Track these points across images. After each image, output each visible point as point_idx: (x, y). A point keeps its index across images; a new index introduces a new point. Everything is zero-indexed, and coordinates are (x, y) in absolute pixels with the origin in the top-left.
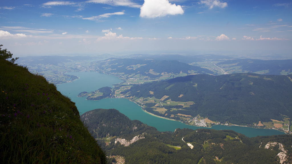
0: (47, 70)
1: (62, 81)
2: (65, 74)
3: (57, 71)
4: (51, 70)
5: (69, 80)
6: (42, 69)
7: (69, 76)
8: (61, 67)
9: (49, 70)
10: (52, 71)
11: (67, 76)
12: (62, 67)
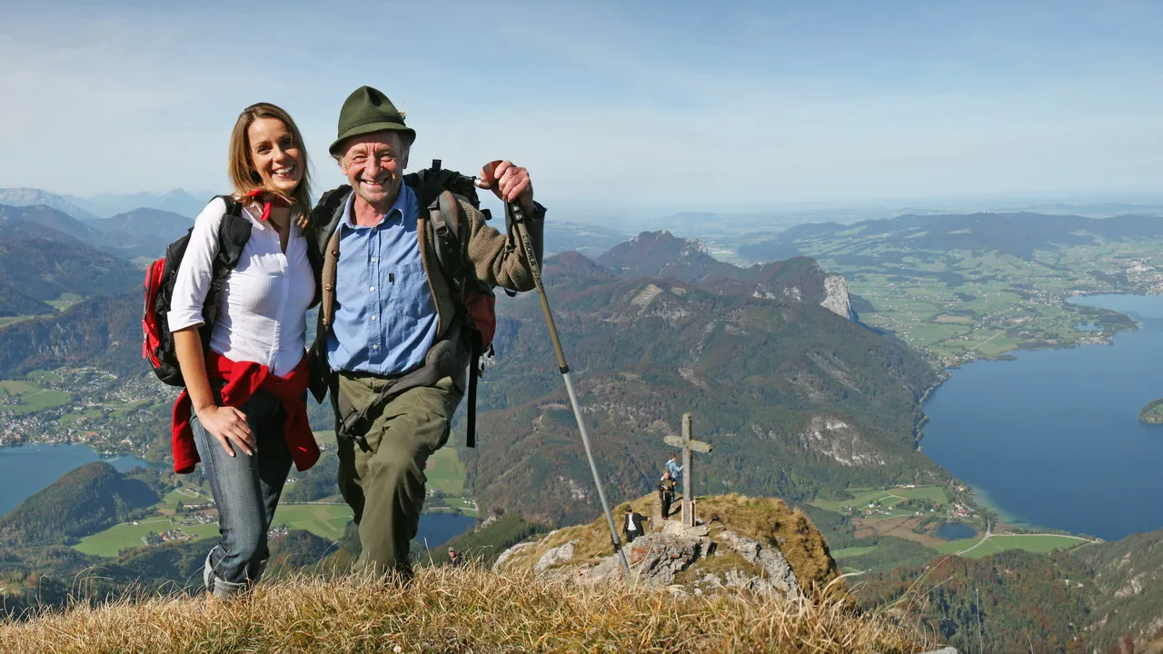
0: (984, 280)
1: (1056, 336)
2: (1069, 301)
3: (1029, 286)
4: (1004, 279)
5: (1093, 333)
6: (966, 275)
7: (1087, 311)
8: (1048, 266)
9: (993, 278)
10: (1006, 286)
11: (1081, 313)
12: (1053, 268)
